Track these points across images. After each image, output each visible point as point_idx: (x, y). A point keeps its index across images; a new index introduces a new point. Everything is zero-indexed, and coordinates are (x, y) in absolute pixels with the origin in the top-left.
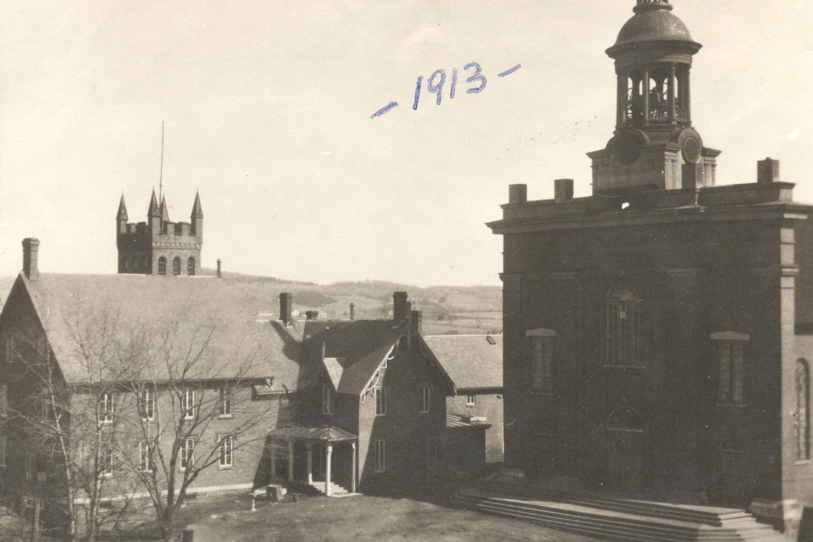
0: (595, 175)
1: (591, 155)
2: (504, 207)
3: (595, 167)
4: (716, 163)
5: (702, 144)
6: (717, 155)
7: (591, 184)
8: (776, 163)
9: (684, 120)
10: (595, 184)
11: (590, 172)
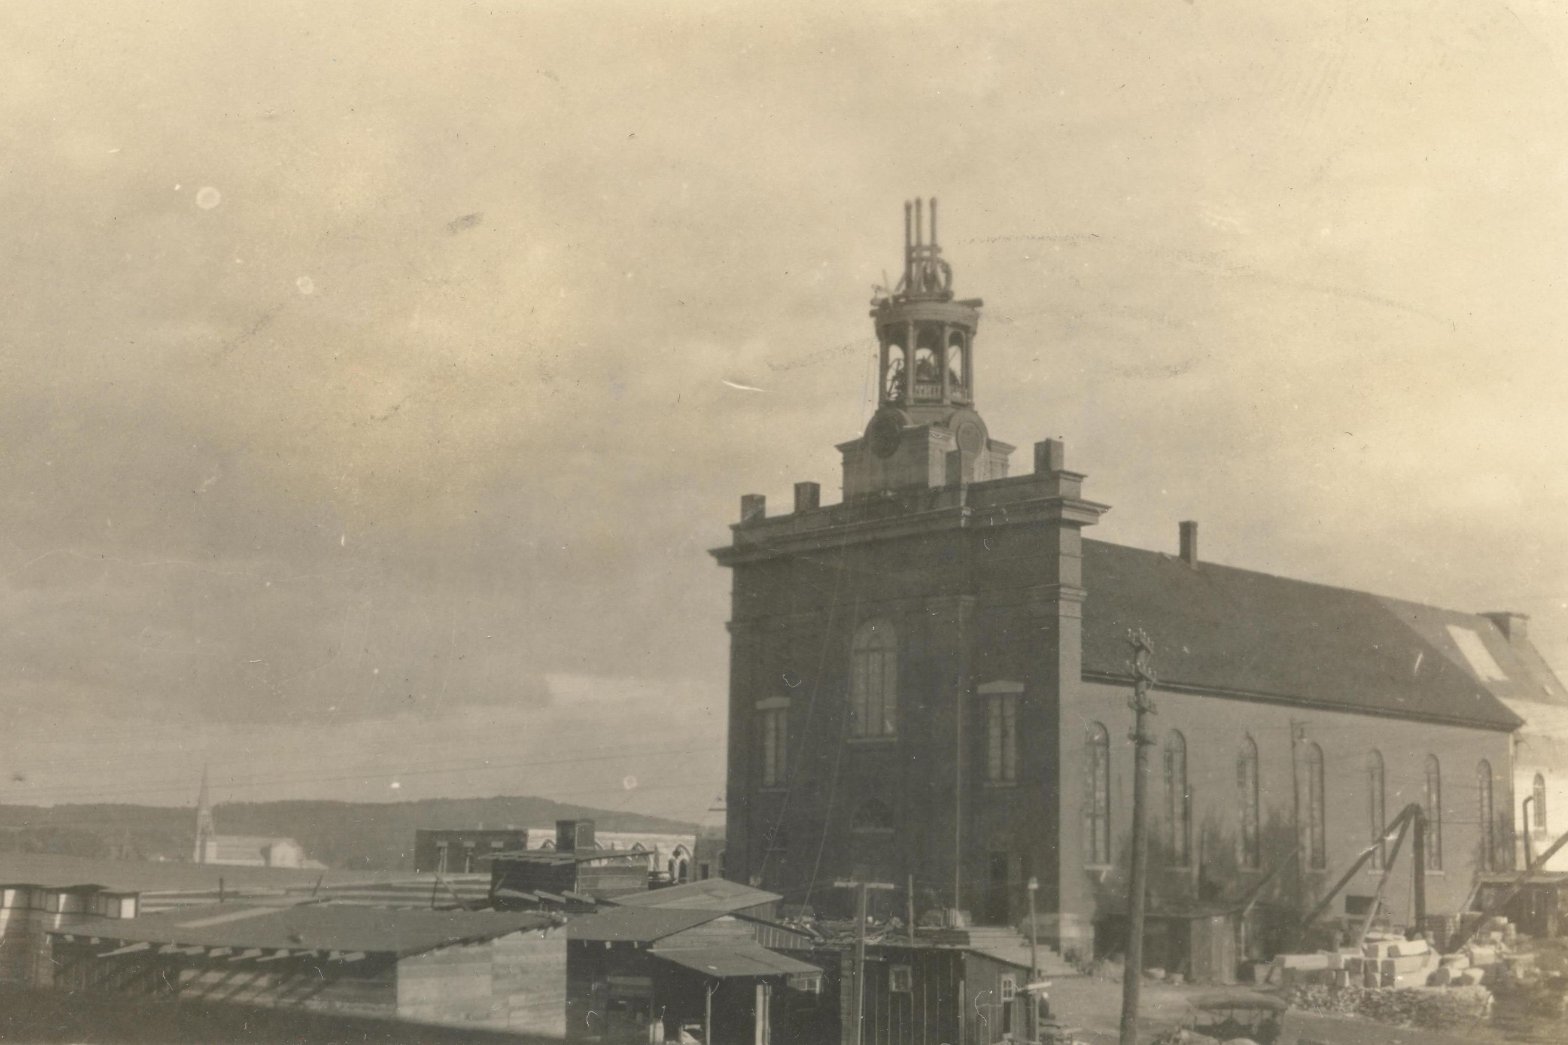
0: (846, 474)
1: (842, 448)
2: (735, 528)
3: (846, 464)
4: (1010, 462)
5: (987, 434)
6: (1011, 452)
7: (840, 488)
8: (1060, 445)
9: (966, 401)
10: (846, 488)
11: (840, 470)
